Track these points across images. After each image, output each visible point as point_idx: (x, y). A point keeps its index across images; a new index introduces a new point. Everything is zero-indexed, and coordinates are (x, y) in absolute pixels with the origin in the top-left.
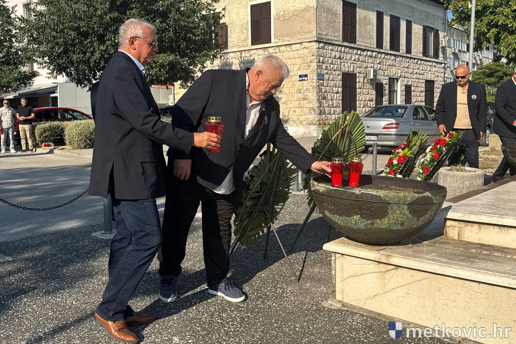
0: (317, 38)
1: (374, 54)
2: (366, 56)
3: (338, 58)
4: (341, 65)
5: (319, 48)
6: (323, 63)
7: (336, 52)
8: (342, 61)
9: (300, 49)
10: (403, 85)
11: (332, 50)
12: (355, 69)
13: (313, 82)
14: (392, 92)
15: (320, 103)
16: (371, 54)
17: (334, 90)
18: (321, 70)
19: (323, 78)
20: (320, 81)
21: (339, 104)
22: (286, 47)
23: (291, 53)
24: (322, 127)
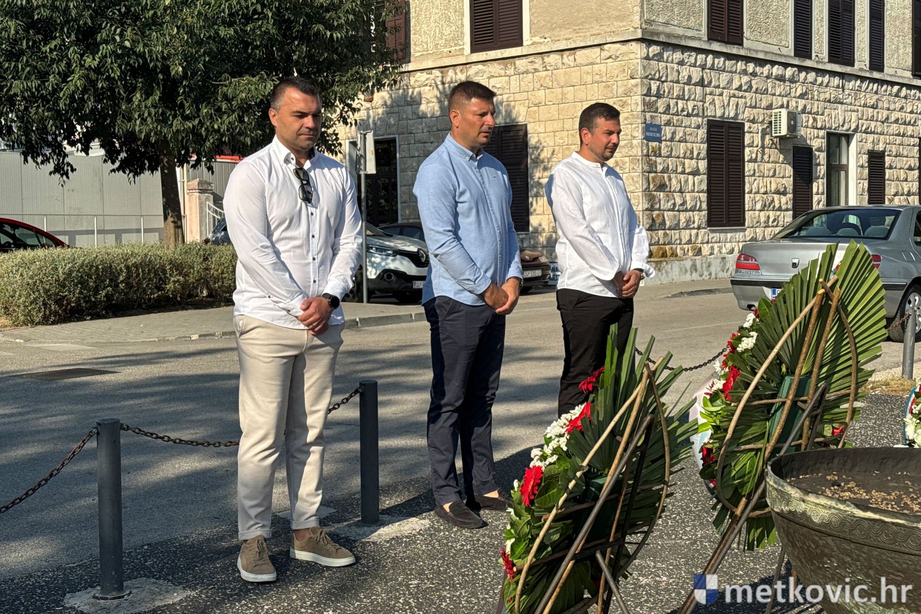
0: (644, 31)
1: (789, 72)
2: (768, 77)
3: (696, 84)
4: (703, 101)
5: (647, 58)
6: (659, 96)
7: (692, 69)
8: (708, 90)
9: (598, 60)
10: (863, 151)
11: (681, 63)
12: (741, 110)
13: (632, 147)
14: (835, 169)
15: (651, 199)
16: (780, 72)
17: (686, 166)
18: (654, 114)
19: (658, 135)
20: (650, 143)
21: (701, 202)
22: (562, 56)
23: (575, 71)
24: (657, 263)
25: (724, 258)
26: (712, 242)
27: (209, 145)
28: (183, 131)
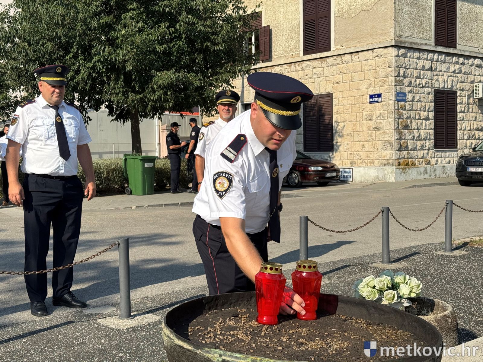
0: (396, 41)
2: (471, 66)
3: (427, 70)
4: (432, 79)
5: (398, 56)
6: (404, 76)
7: (425, 61)
8: (435, 73)
9: (371, 58)
11: (418, 58)
12: (455, 84)
13: (389, 105)
15: (400, 134)
16: (479, 63)
17: (421, 115)
18: (402, 87)
19: (404, 98)
20: (399, 103)
21: (430, 135)
22: (352, 56)
23: (358, 64)
24: (403, 169)
25: (444, 166)
26: (437, 157)
27: (149, 107)
28: (135, 100)
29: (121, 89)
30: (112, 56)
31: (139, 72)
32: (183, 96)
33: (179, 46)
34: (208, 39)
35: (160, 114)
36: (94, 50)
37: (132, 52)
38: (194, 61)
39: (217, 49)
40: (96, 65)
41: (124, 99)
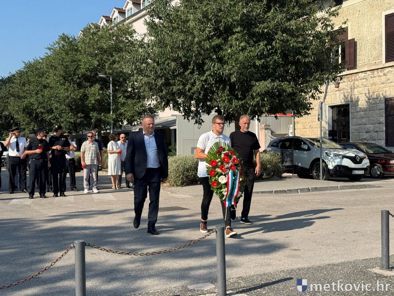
27: (249, 111)
28: (238, 106)
29: (227, 97)
30: (220, 71)
31: (241, 83)
32: (277, 101)
33: (275, 60)
34: (300, 53)
35: (258, 116)
36: (206, 67)
37: (236, 66)
38: (287, 72)
39: (307, 61)
40: (208, 78)
41: (229, 105)
